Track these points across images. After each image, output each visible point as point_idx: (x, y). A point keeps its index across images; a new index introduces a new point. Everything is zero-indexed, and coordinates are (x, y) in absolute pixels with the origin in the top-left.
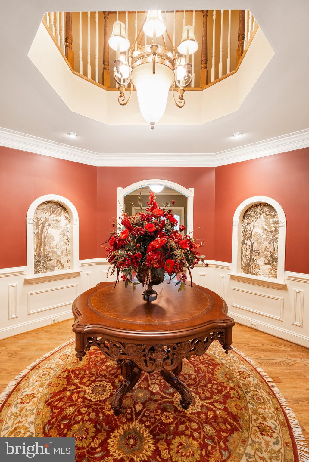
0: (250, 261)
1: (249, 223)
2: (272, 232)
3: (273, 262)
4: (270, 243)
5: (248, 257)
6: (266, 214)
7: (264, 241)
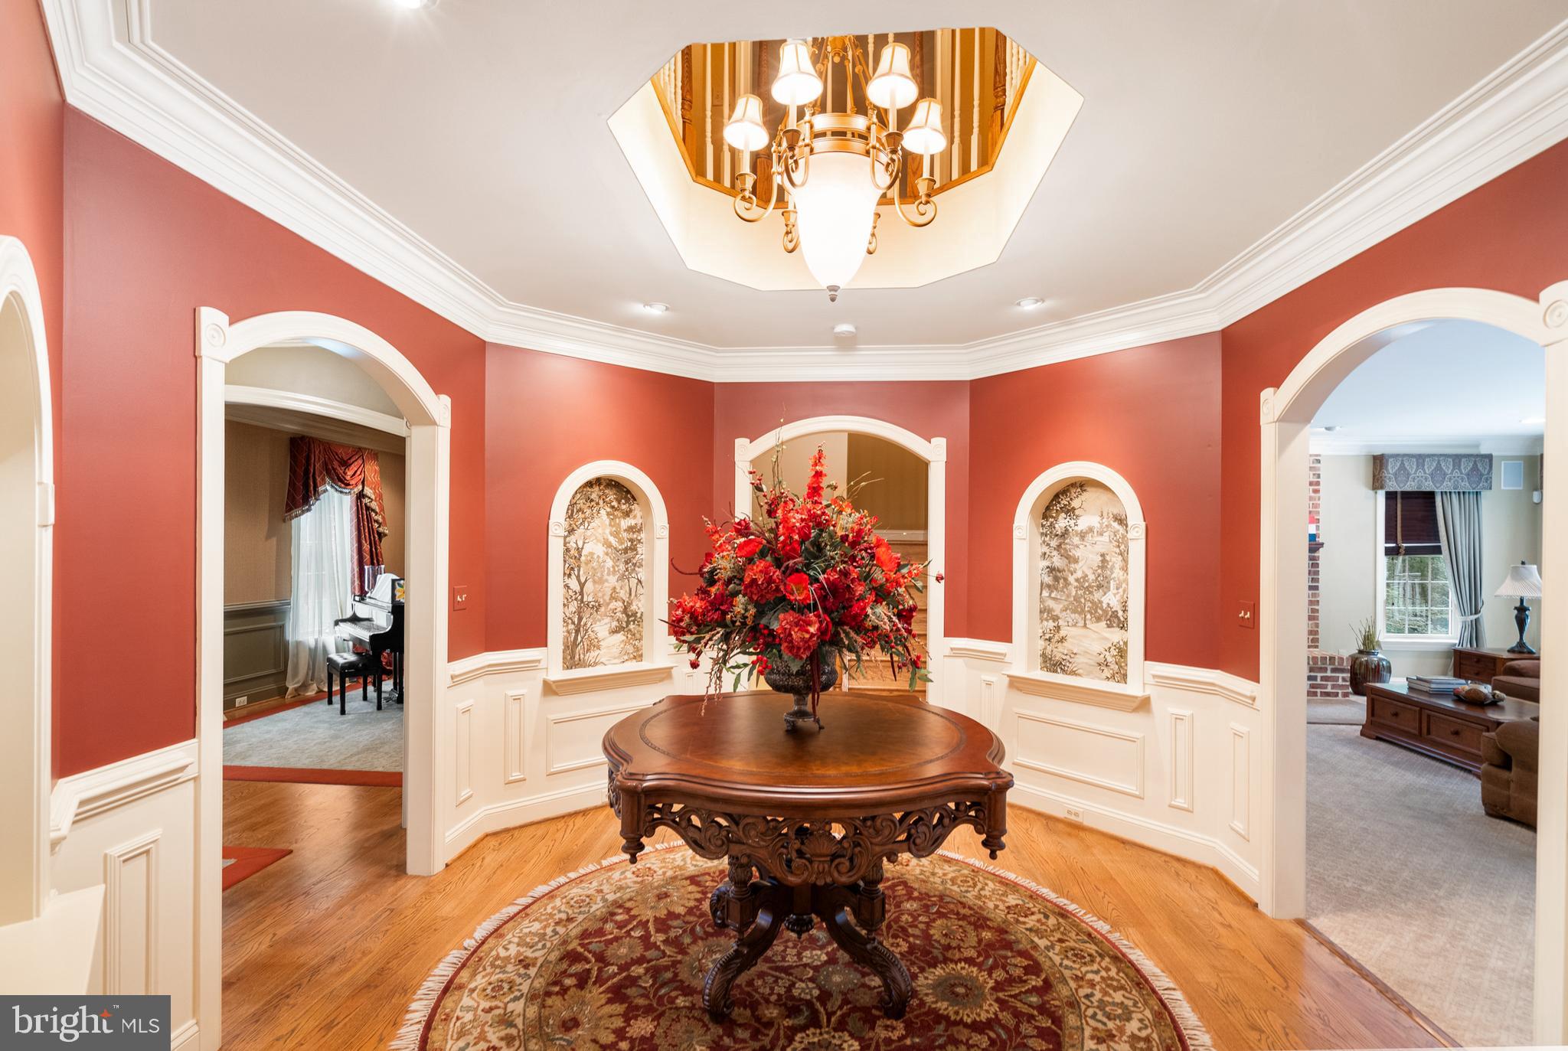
0: (577, 631)
1: (573, 530)
2: (626, 550)
3: (628, 623)
4: (622, 578)
5: (573, 623)
6: (613, 507)
7: (608, 574)
